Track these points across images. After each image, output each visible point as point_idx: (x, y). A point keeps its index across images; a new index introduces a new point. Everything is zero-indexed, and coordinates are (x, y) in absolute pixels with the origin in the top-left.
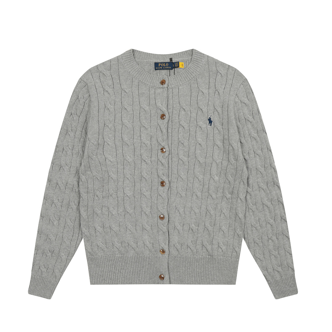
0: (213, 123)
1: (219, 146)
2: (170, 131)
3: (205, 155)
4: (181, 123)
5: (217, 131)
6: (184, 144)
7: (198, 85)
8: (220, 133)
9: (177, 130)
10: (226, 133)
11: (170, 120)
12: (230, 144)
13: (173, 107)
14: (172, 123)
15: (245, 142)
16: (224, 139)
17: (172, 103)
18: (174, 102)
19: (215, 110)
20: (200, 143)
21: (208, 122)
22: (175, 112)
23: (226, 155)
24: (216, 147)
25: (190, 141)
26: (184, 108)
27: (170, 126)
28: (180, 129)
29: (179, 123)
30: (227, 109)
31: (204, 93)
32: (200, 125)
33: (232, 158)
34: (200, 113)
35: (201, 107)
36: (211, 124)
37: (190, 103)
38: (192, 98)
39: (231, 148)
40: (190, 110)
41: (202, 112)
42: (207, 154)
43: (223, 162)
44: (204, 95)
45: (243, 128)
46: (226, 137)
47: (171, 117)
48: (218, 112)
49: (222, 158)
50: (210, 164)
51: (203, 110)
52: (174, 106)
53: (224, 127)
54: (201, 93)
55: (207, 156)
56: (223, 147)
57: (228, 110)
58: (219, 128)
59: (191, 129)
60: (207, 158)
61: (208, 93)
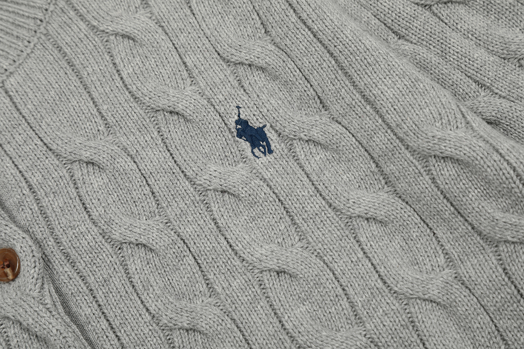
0: (271, 135)
1: (381, 214)
2: (85, 310)
3: (345, 303)
4: (116, 236)
5: (321, 155)
6: (202, 325)
7: (89, 17)
8: (336, 151)
9: (118, 281)
10: (368, 123)
11: (57, 258)
12: (424, 157)
13: (30, 187)
14: (73, 264)
15: (508, 104)
16: (382, 163)
17: (15, 171)
18: (18, 161)
19: (240, 70)
20: (273, 264)
21: (246, 145)
22: (53, 204)
23: (452, 229)
24: (366, 232)
25: (219, 290)
26: (86, 155)
27: (71, 285)
28: (132, 268)
29: (109, 240)
30: (294, 18)
31: (135, 33)
32: (216, 183)
33: (499, 215)
34: (175, 131)
35: (163, 103)
36: (269, 145)
37: (99, 120)
38: (95, 95)
39: (448, 171)
40: (125, 149)
41: (187, 120)
42: (350, 291)
43: (468, 270)
44: (141, 45)
45: (443, 55)
46: (381, 140)
47: (51, 242)
48: (263, 69)
49: (442, 260)
50: (405, 334)
51: (180, 108)
52: (35, 179)
53: (336, 108)
54: (120, 48)
55: (358, 300)
56: (400, 204)
57: (304, 16)
58: (316, 134)
59: (187, 231)
60: (363, 313)
61: (152, 24)
